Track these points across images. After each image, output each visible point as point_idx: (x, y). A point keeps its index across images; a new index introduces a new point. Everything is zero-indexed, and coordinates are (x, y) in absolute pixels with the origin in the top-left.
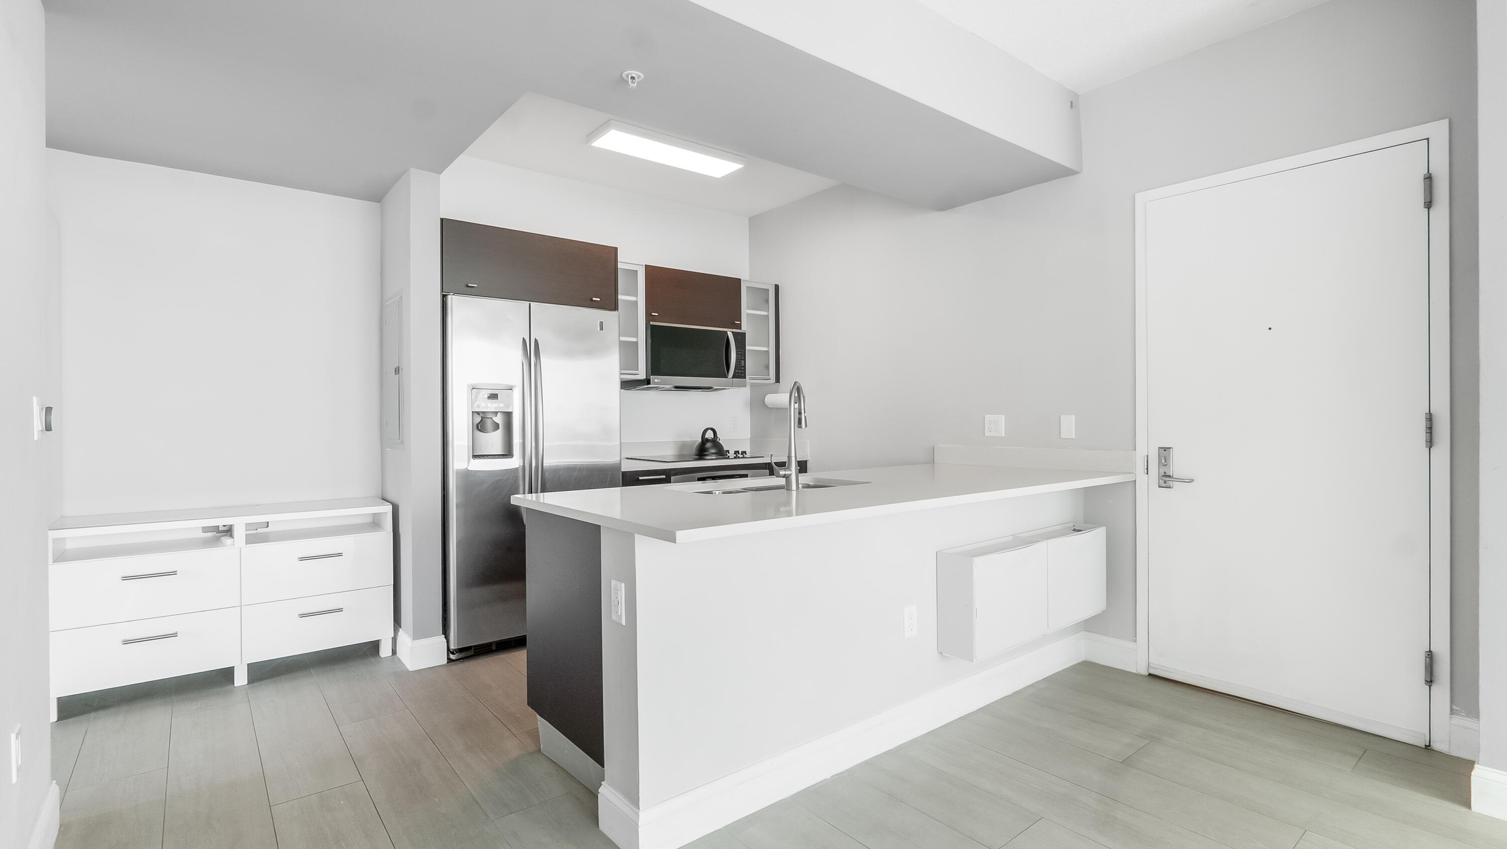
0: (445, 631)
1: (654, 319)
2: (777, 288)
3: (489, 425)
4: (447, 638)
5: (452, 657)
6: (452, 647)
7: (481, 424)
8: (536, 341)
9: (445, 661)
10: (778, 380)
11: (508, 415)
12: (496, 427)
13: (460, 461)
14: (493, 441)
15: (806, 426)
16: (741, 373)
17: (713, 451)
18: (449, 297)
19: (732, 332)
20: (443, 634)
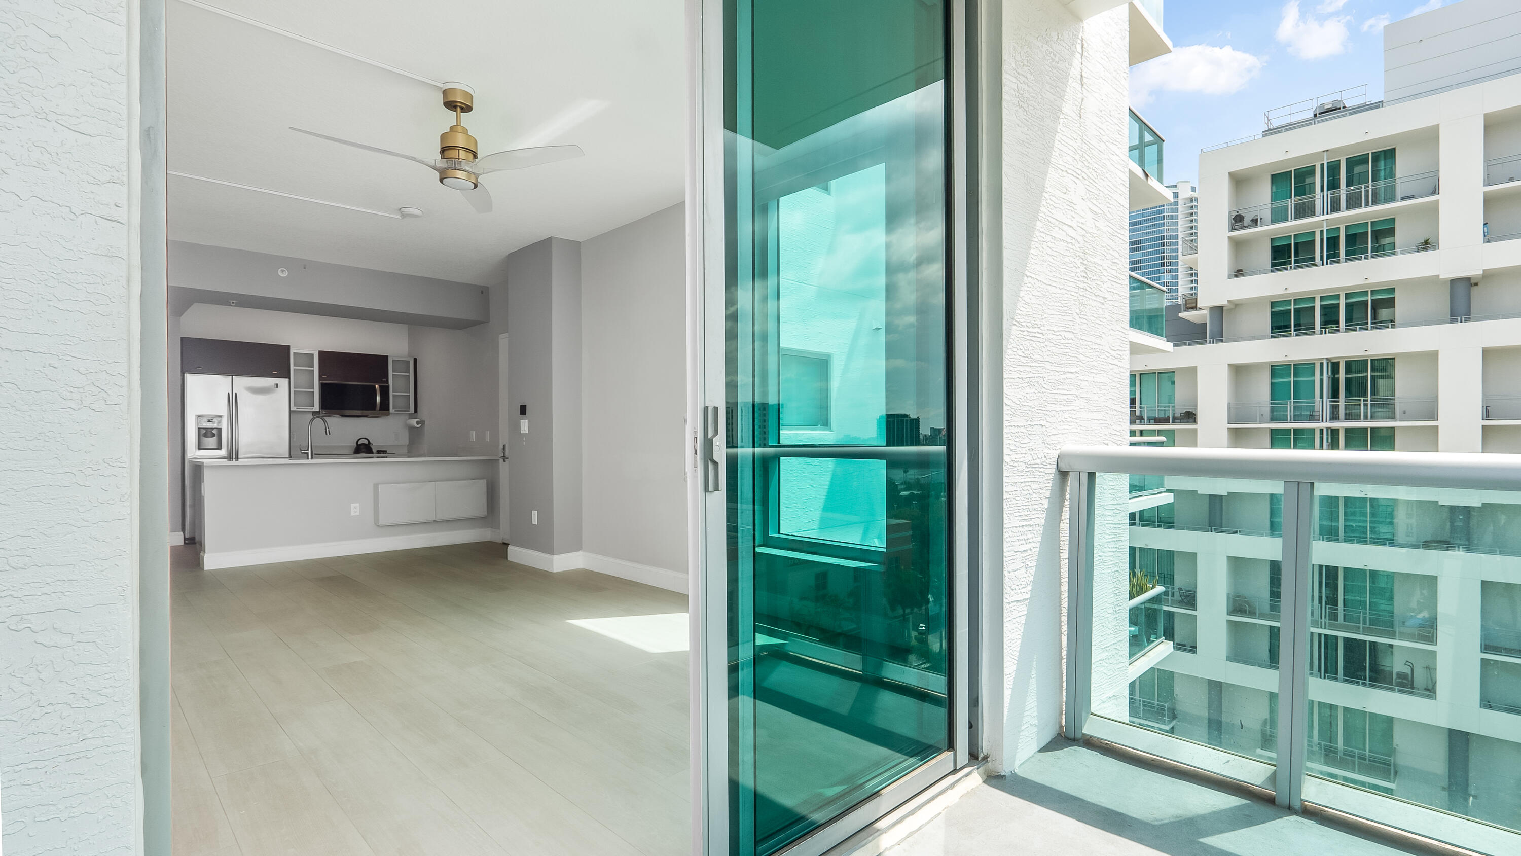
0: (183, 530)
1: (324, 379)
2: (415, 360)
3: (209, 433)
4: (184, 533)
5: (186, 542)
6: (186, 537)
7: (204, 433)
8: (236, 394)
9: (183, 544)
10: (416, 411)
11: (220, 430)
12: (213, 435)
13: (192, 452)
14: (211, 441)
15: (329, 434)
16: (385, 407)
17: (363, 450)
18: (185, 374)
19: (379, 386)
20: (182, 531)
